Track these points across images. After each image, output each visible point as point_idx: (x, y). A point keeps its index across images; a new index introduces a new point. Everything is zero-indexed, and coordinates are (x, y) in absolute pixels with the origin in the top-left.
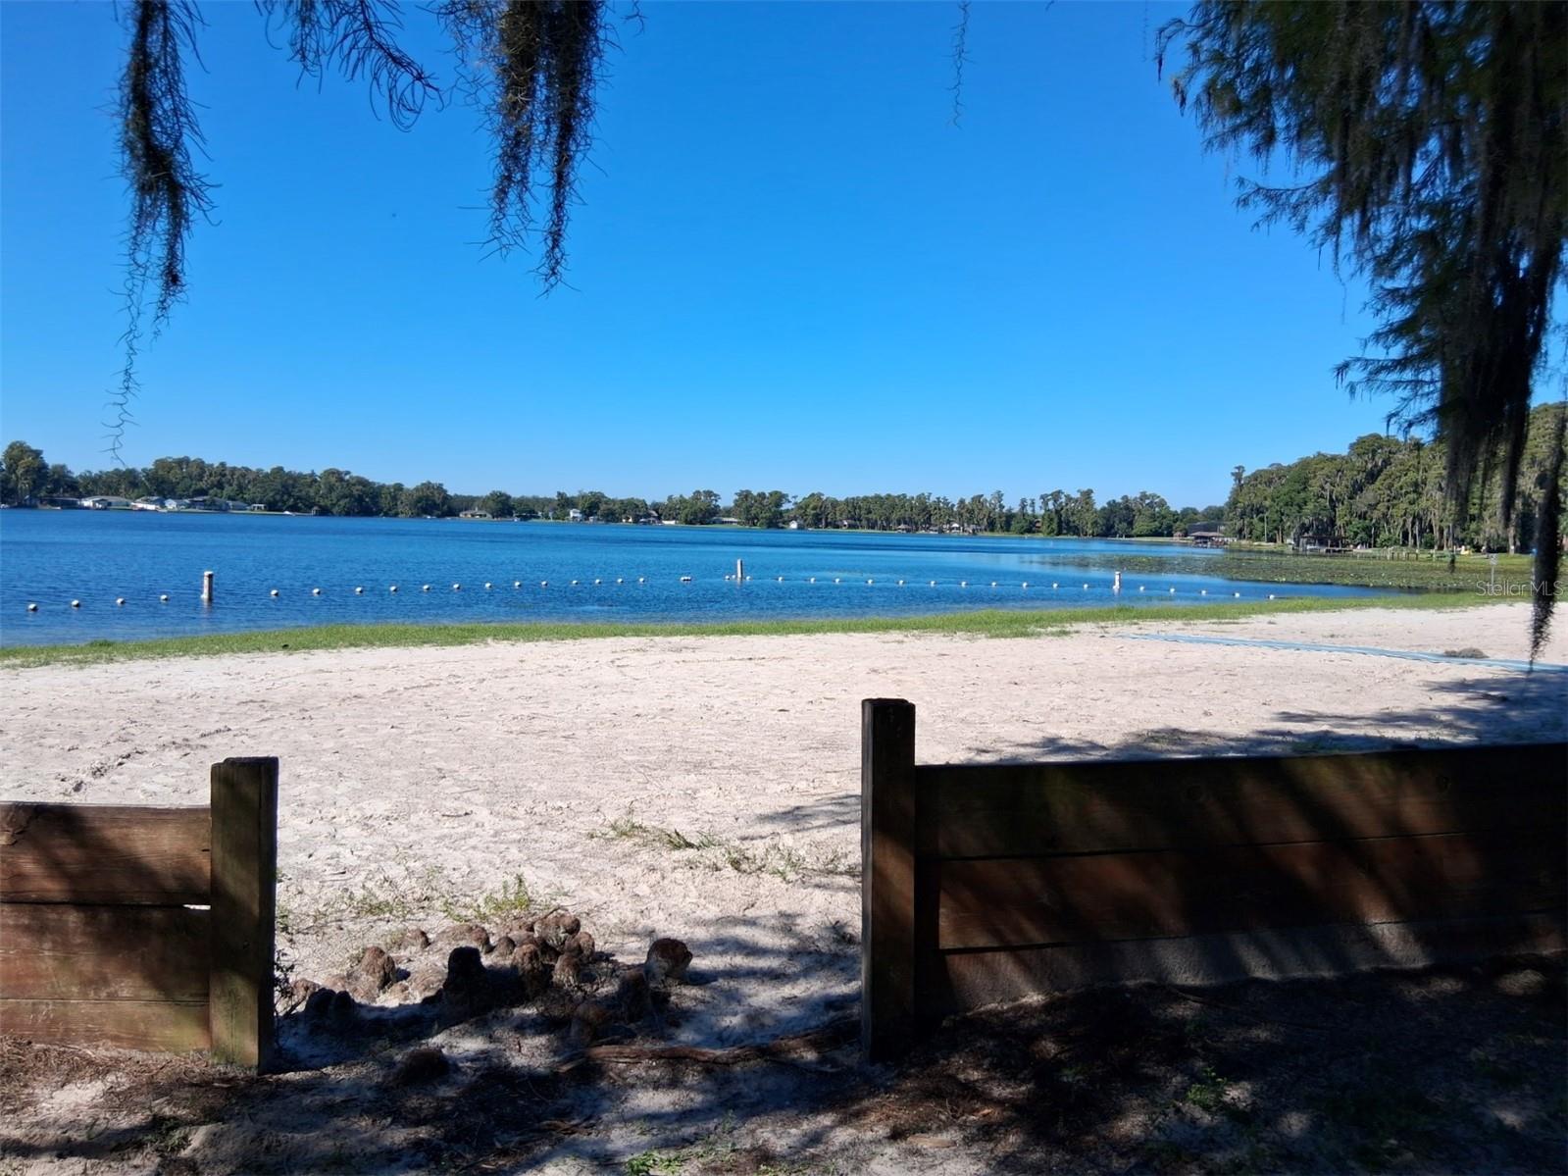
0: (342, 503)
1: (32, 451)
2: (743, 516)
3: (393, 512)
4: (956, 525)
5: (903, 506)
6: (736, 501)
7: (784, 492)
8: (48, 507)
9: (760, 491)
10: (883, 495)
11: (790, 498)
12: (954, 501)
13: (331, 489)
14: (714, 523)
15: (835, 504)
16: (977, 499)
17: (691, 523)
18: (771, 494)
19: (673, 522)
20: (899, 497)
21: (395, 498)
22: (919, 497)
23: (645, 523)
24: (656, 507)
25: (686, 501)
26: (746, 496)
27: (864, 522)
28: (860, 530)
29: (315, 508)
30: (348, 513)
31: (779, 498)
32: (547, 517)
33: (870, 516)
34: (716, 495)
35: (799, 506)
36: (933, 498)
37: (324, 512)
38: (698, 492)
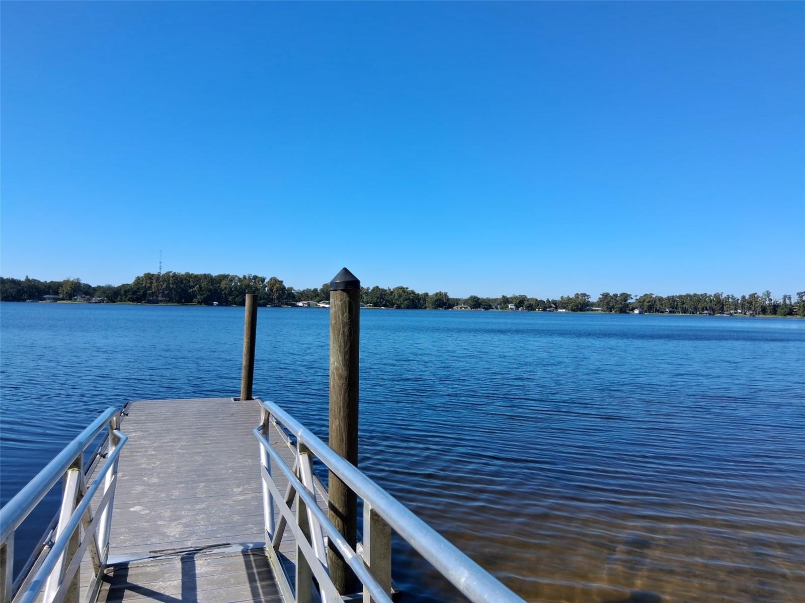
0: (405, 303)
1: (279, 281)
2: (605, 307)
3: (424, 306)
4: (739, 311)
5: (705, 301)
6: (600, 298)
7: (629, 293)
8: (286, 306)
9: (614, 293)
10: (692, 294)
11: (632, 297)
12: (738, 296)
13: (400, 296)
14: (588, 310)
15: (661, 299)
16: (753, 296)
17: (574, 311)
18: (621, 295)
19: (564, 310)
20: (702, 295)
21: (425, 300)
22: (715, 295)
23: (550, 311)
24: (555, 303)
25: (571, 299)
26: (606, 296)
27: (680, 310)
28: (677, 314)
29: (395, 305)
30: (408, 308)
31: (626, 297)
32: (497, 308)
33: (684, 306)
34: (588, 296)
35: (638, 301)
36: (724, 296)
37: (399, 307)
38: (578, 294)
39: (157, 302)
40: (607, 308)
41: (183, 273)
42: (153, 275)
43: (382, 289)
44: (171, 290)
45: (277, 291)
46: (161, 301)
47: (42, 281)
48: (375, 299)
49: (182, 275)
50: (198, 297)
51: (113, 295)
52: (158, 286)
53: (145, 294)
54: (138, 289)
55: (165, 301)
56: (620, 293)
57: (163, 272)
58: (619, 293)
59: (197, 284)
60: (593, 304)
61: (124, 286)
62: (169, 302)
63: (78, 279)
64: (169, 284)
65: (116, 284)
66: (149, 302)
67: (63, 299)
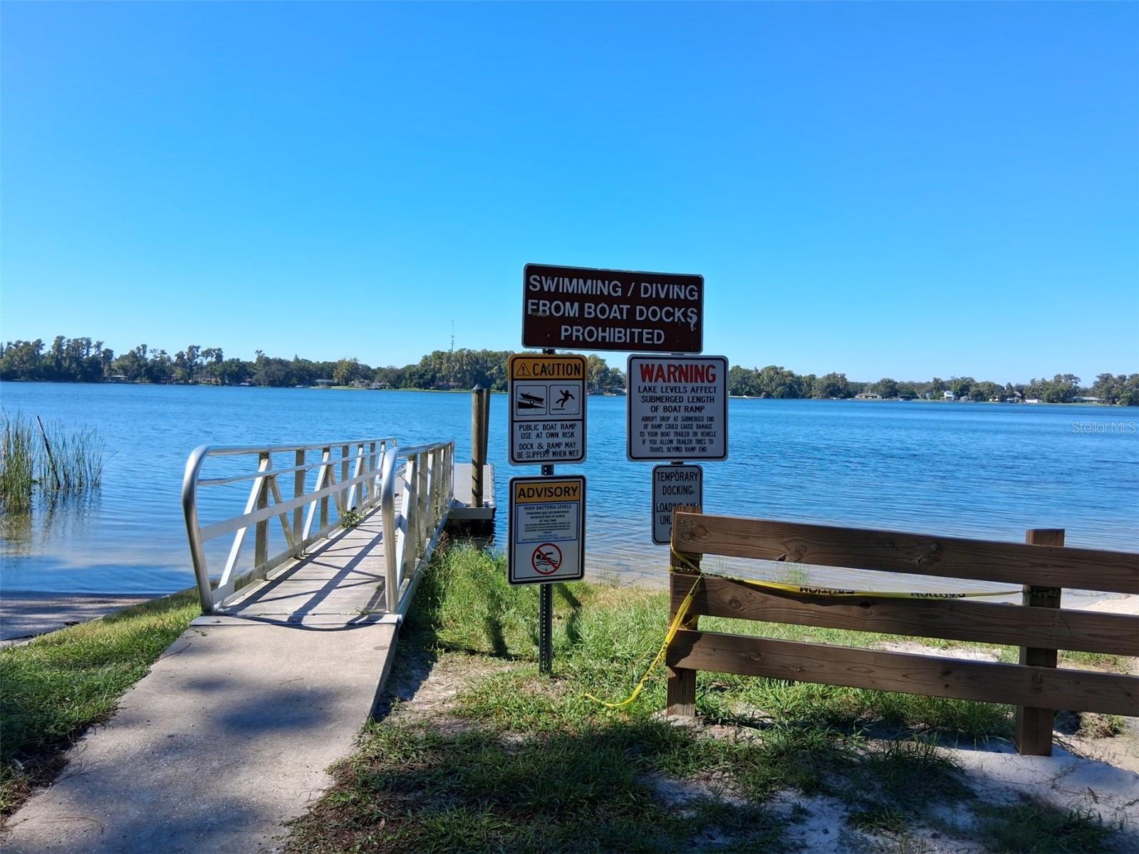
39: (448, 388)
40: (1108, 398)
41: (479, 350)
42: (443, 353)
43: (744, 370)
44: (464, 373)
45: (598, 373)
46: (453, 387)
47: (314, 361)
48: (734, 384)
49: (478, 353)
50: (498, 382)
51: (397, 380)
52: (449, 368)
53: (434, 377)
54: (426, 371)
55: (458, 387)
56: (1131, 374)
57: (455, 350)
58: (1128, 374)
59: (496, 365)
60: (1085, 392)
61: (409, 367)
62: (462, 387)
63: (355, 359)
64: (462, 365)
65: (400, 365)
66: (439, 388)
67: (338, 384)
